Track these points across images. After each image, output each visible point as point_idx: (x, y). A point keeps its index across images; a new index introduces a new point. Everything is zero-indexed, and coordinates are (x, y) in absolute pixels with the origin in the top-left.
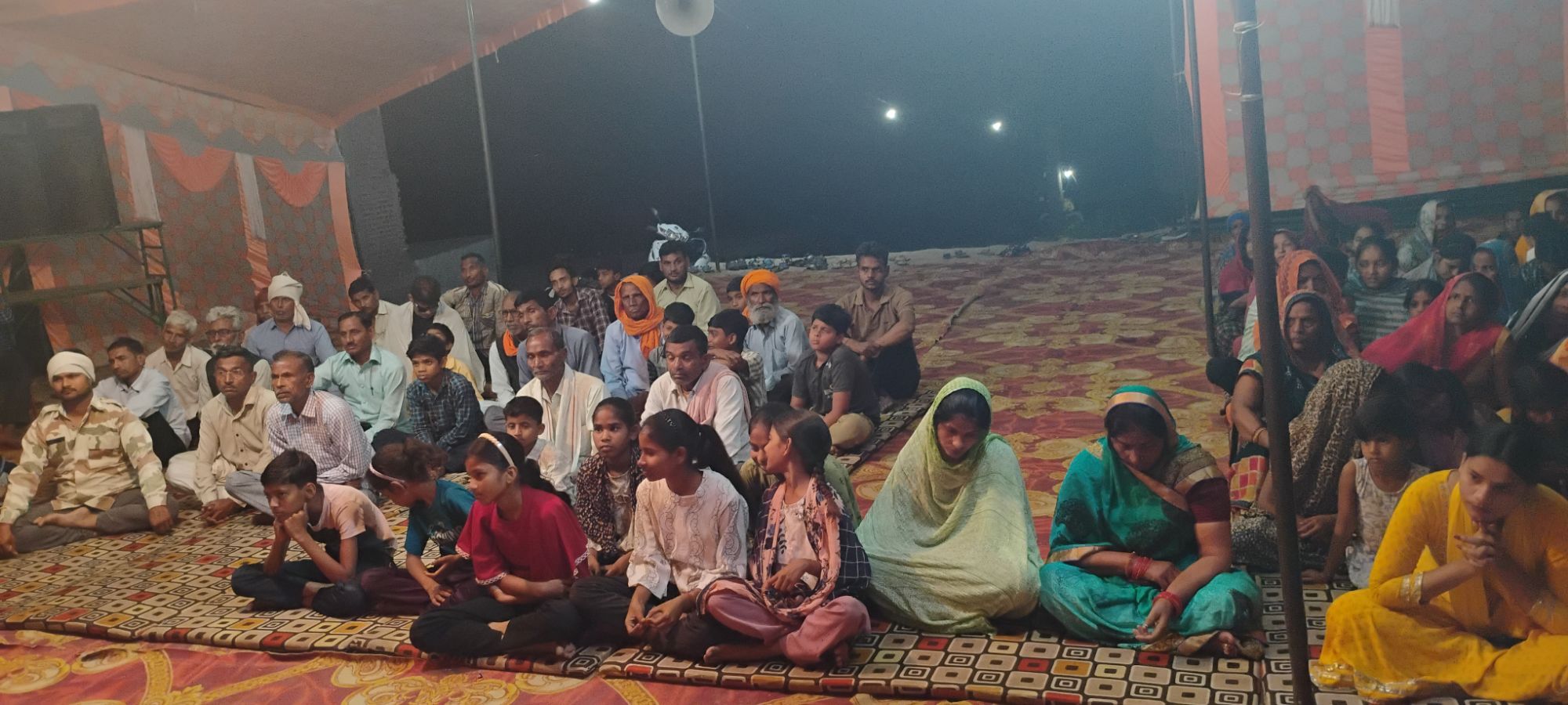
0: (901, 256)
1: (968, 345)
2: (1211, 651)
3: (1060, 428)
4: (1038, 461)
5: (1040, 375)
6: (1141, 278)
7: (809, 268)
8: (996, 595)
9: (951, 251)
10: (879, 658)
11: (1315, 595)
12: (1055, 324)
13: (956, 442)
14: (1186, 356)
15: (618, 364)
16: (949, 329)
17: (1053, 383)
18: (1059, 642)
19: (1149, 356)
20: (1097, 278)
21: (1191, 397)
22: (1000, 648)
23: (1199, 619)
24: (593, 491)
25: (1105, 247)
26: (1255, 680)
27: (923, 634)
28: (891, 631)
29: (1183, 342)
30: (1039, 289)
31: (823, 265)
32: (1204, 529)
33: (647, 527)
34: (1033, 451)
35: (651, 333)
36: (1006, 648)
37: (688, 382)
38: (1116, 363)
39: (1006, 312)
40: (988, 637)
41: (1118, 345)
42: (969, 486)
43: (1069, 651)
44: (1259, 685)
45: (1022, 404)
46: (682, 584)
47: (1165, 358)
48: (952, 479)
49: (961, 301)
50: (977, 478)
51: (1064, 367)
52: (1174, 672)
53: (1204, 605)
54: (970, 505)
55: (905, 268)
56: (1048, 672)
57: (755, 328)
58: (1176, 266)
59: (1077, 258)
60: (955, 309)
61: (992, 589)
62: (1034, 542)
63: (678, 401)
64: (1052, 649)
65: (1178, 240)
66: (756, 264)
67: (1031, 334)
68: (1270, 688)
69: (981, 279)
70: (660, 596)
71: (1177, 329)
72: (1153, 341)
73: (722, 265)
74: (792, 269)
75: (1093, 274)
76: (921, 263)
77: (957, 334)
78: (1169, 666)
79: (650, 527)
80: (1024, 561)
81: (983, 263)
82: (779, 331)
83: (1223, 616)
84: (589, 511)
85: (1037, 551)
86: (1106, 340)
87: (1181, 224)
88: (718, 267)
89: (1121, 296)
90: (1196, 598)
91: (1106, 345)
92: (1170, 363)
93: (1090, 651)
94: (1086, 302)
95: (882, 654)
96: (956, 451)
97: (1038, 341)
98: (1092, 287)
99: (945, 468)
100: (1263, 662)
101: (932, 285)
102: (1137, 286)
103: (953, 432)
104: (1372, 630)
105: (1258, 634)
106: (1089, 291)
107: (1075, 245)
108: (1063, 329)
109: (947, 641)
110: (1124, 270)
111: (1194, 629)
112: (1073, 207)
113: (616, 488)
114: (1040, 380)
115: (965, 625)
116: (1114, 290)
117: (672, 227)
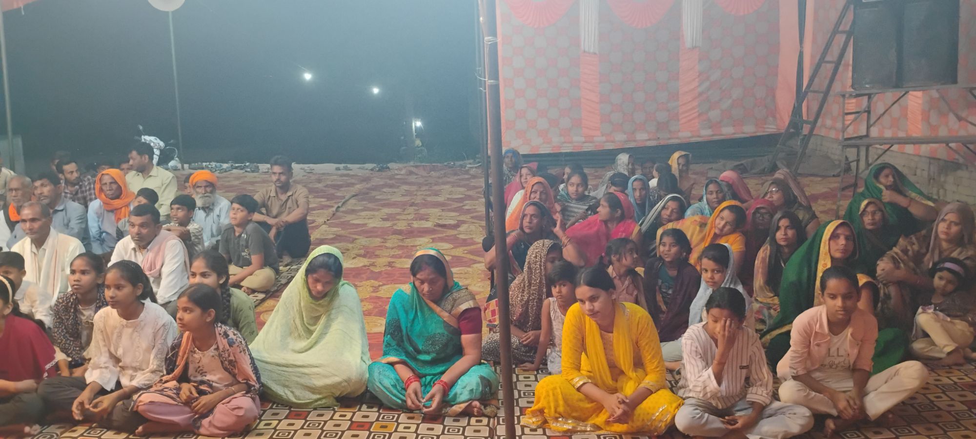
0: (309, 167)
1: (344, 225)
2: (467, 413)
3: (395, 278)
4: (379, 298)
5: (388, 245)
6: (453, 189)
7: (246, 171)
8: (340, 383)
9: (341, 166)
10: (261, 426)
11: (529, 378)
12: (398, 214)
13: (319, 287)
14: (474, 236)
15: (98, 229)
16: (334, 214)
17: (394, 250)
18: (378, 411)
19: (452, 235)
20: (427, 188)
21: (473, 260)
22: (341, 416)
23: (461, 394)
24: (67, 317)
25: (434, 169)
26: (490, 429)
27: (292, 409)
28: (271, 408)
29: (473, 227)
30: (393, 192)
31: (256, 170)
32: (466, 338)
33: (101, 343)
34: (377, 292)
35: (123, 209)
36: (345, 416)
37: (143, 243)
38: (432, 239)
39: (370, 205)
40: (334, 410)
41: (435, 228)
42: (327, 314)
43: (384, 416)
44: (492, 432)
45: (374, 263)
46: (125, 382)
47: (462, 236)
48: (316, 310)
49: (344, 197)
50: (333, 309)
51: (402, 240)
52: (445, 427)
53: (464, 385)
54: (327, 327)
55: (310, 175)
56: (369, 430)
57: (199, 209)
58: (474, 182)
59: (417, 174)
60: (339, 202)
61: (337, 379)
62: (367, 349)
63: (136, 256)
64: (373, 414)
65: (476, 167)
66: (209, 166)
67: (384, 220)
68: (498, 434)
69: (356, 184)
70: (109, 390)
71: (471, 220)
72: (456, 226)
73: (186, 166)
74: (234, 171)
75: (426, 185)
76: (321, 172)
77: (339, 218)
78: (442, 423)
79: (104, 343)
80: (359, 360)
81: (360, 174)
82: (217, 211)
83: (474, 391)
84: (62, 331)
85: (368, 355)
86: (428, 225)
87: (478, 158)
88: (183, 167)
89: (440, 199)
90: (459, 382)
91: (429, 228)
92: (465, 240)
93: (396, 416)
94: (419, 202)
95: (263, 423)
96: (319, 292)
97: (388, 224)
98: (424, 193)
99: (311, 303)
100: (496, 418)
101: (326, 186)
102: (451, 193)
103: (317, 281)
104: (560, 397)
105: (494, 402)
106: (422, 195)
107: (416, 167)
108: (403, 217)
109: (307, 413)
110: (444, 183)
111: (458, 400)
112: (421, 144)
113: (84, 315)
114: (387, 248)
115: (319, 402)
116: (437, 195)
117: (152, 138)
